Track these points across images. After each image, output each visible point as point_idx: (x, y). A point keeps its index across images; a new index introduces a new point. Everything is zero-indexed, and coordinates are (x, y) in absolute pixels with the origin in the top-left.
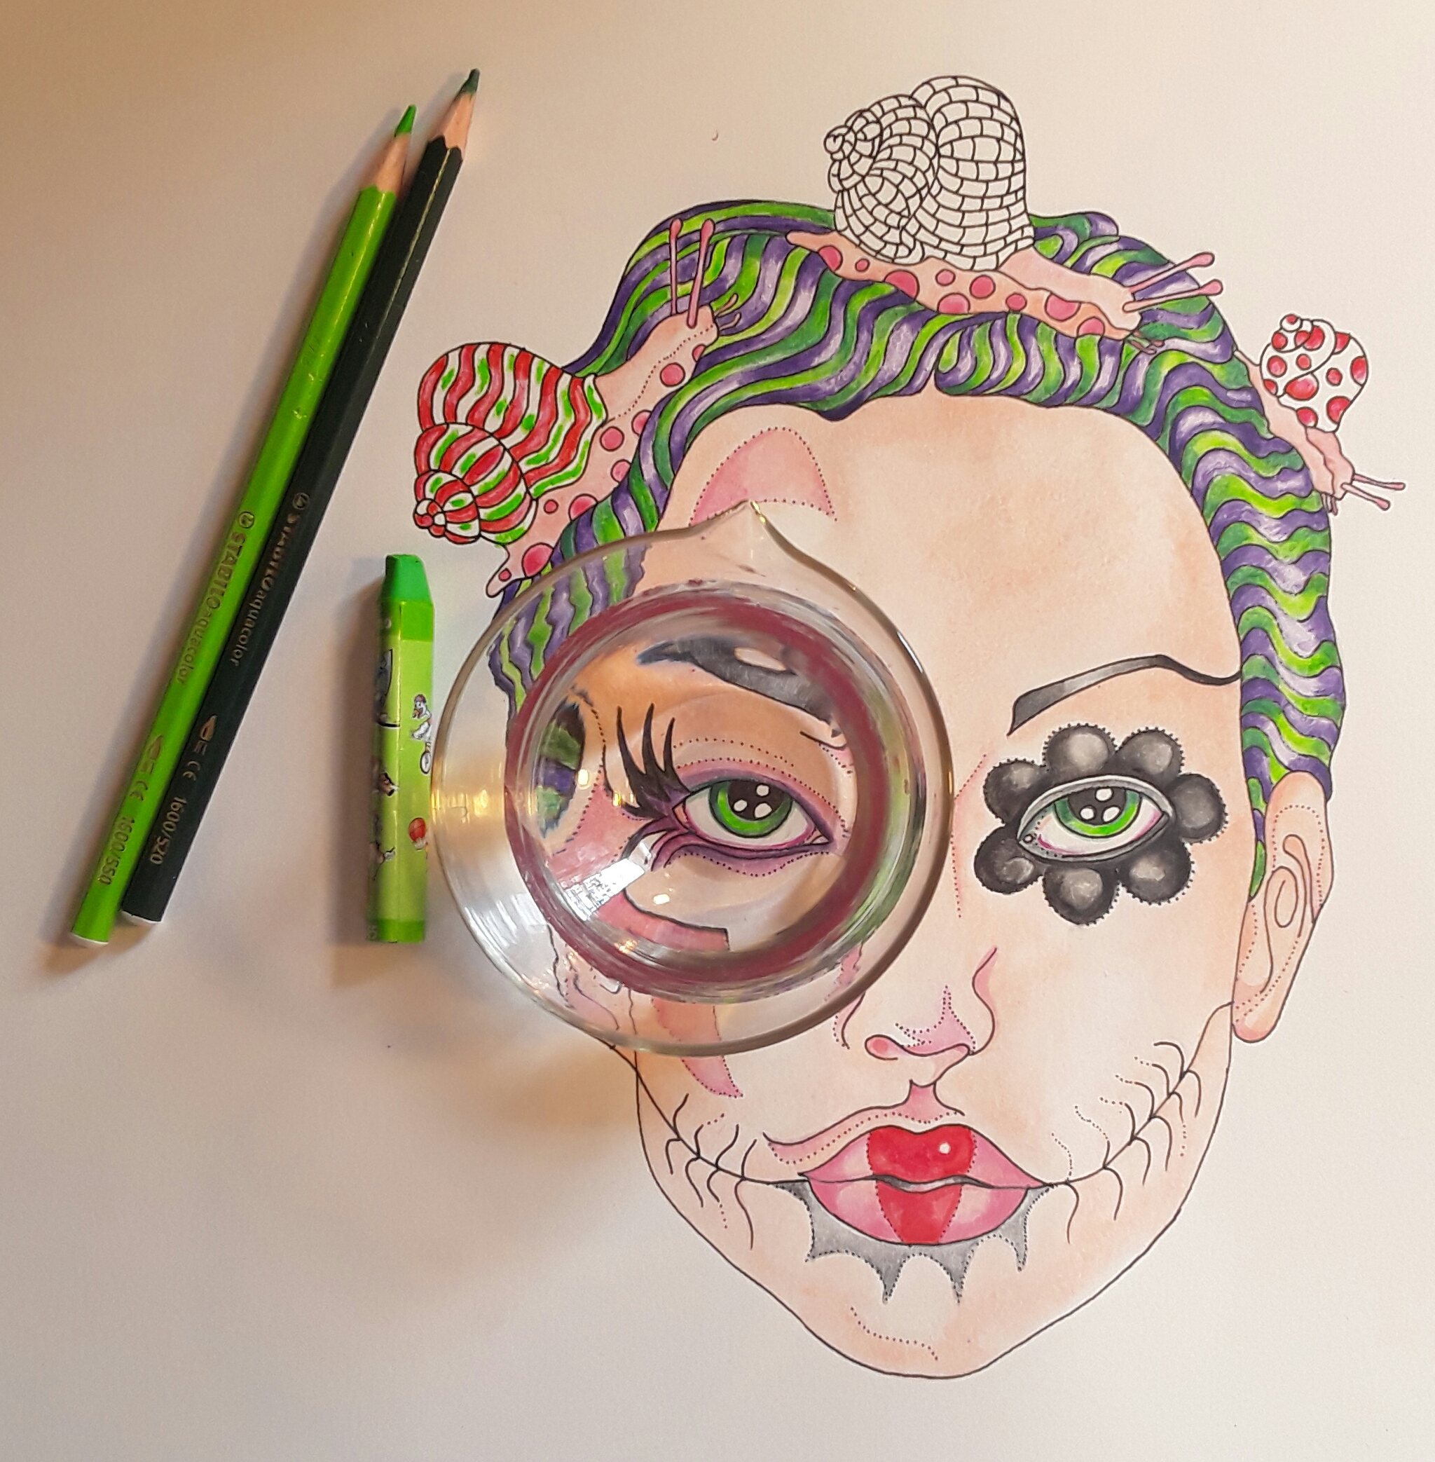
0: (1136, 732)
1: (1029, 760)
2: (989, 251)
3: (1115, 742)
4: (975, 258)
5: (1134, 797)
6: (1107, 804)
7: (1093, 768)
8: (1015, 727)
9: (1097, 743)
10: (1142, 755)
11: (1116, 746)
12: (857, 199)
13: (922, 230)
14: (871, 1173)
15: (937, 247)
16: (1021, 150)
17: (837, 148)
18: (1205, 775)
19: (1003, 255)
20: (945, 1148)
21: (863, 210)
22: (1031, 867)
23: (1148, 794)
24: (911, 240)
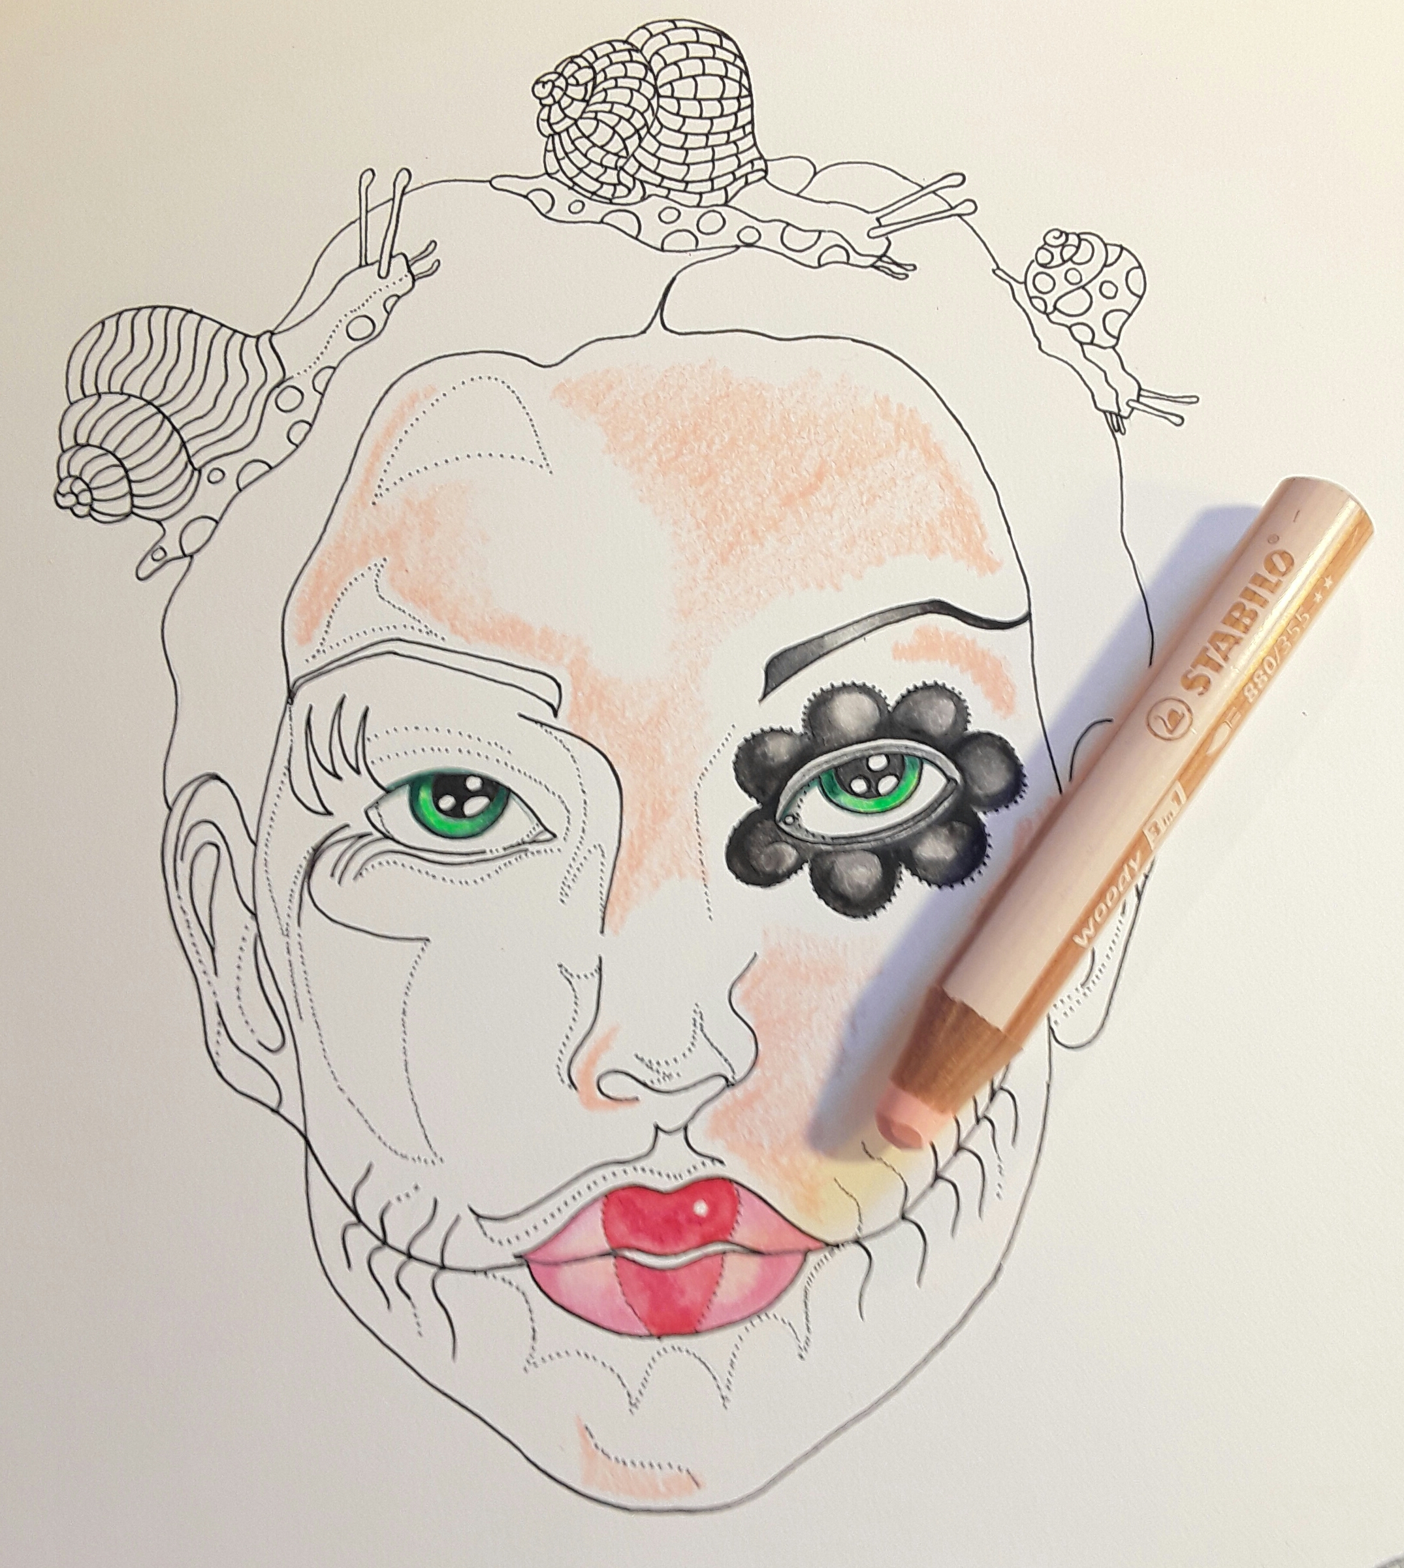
0: (911, 688)
1: (786, 727)
2: (716, 187)
3: (888, 702)
4: (701, 194)
5: (913, 765)
6: (882, 774)
7: (863, 733)
8: (768, 689)
9: (866, 703)
10: (920, 714)
11: (888, 705)
12: (570, 142)
13: (642, 169)
14: (606, 1246)
15: (659, 186)
16: (747, 86)
17: (546, 94)
18: (997, 733)
19: (732, 190)
20: (701, 1208)
21: (577, 152)
22: (794, 853)
23: (928, 758)
24: (631, 179)
